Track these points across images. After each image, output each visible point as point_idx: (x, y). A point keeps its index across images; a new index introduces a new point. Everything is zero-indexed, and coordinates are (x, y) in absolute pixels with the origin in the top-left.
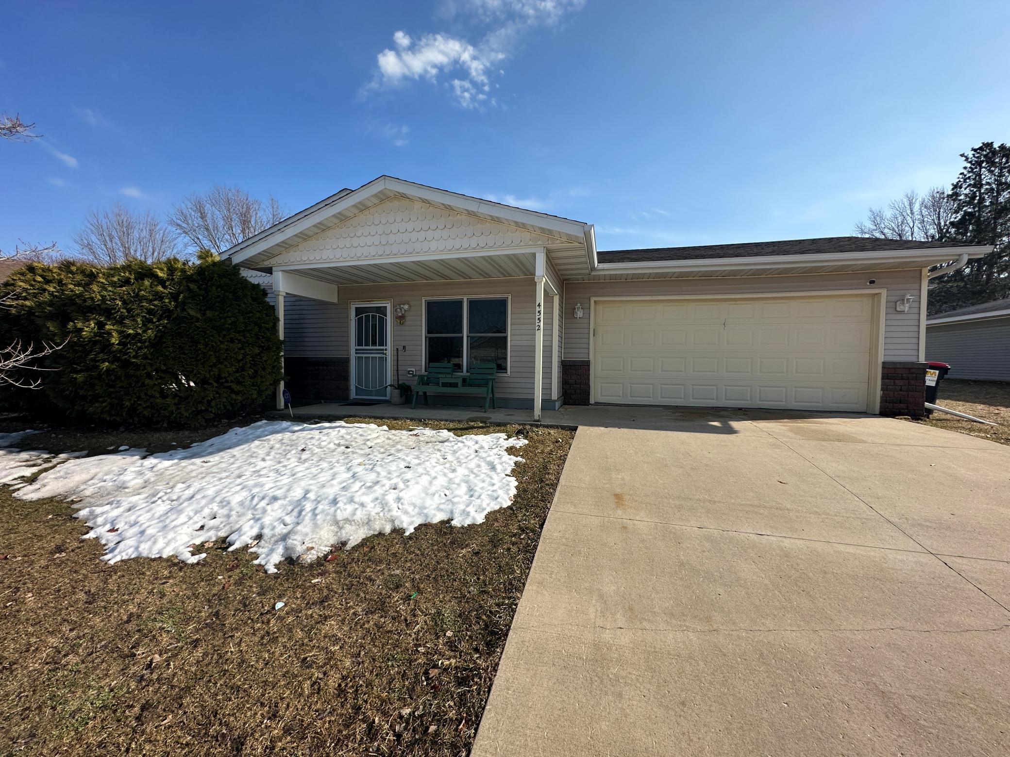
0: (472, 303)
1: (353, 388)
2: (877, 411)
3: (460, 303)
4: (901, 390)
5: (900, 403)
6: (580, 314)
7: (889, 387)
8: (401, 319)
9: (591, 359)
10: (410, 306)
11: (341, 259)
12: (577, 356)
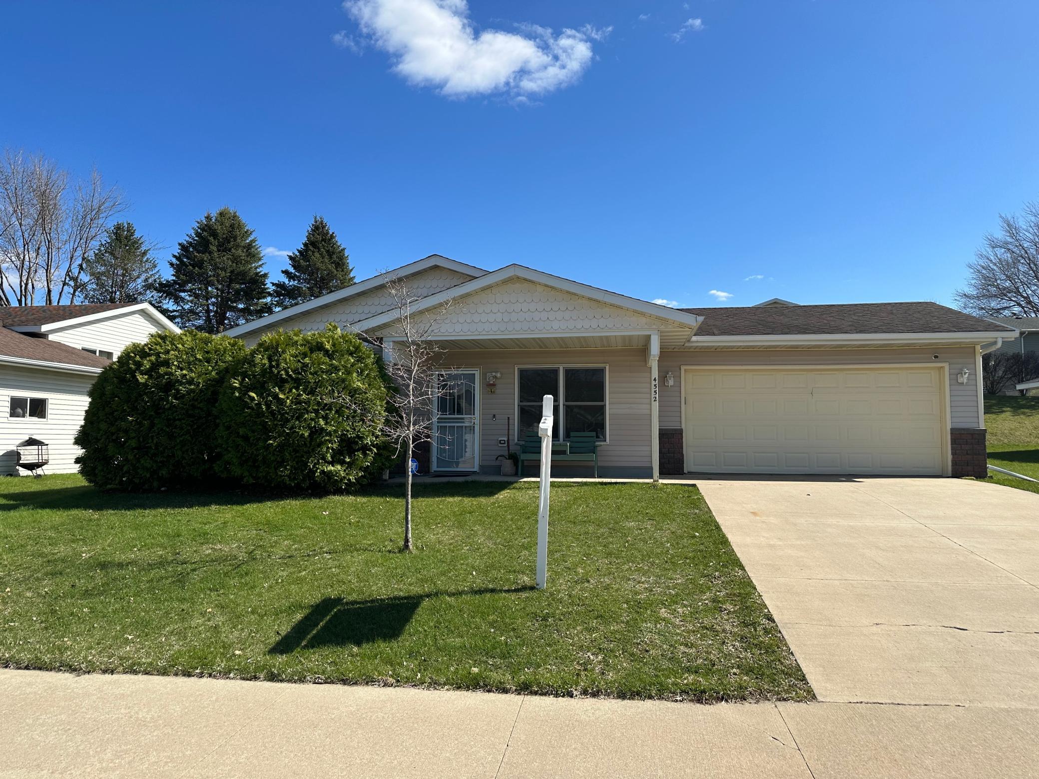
0: (568, 372)
1: (434, 459)
2: (950, 474)
3: (555, 372)
4: (967, 454)
5: (968, 465)
6: (671, 382)
7: (957, 451)
8: (490, 387)
9: (683, 427)
10: (502, 374)
11: (462, 333)
12: (671, 425)
